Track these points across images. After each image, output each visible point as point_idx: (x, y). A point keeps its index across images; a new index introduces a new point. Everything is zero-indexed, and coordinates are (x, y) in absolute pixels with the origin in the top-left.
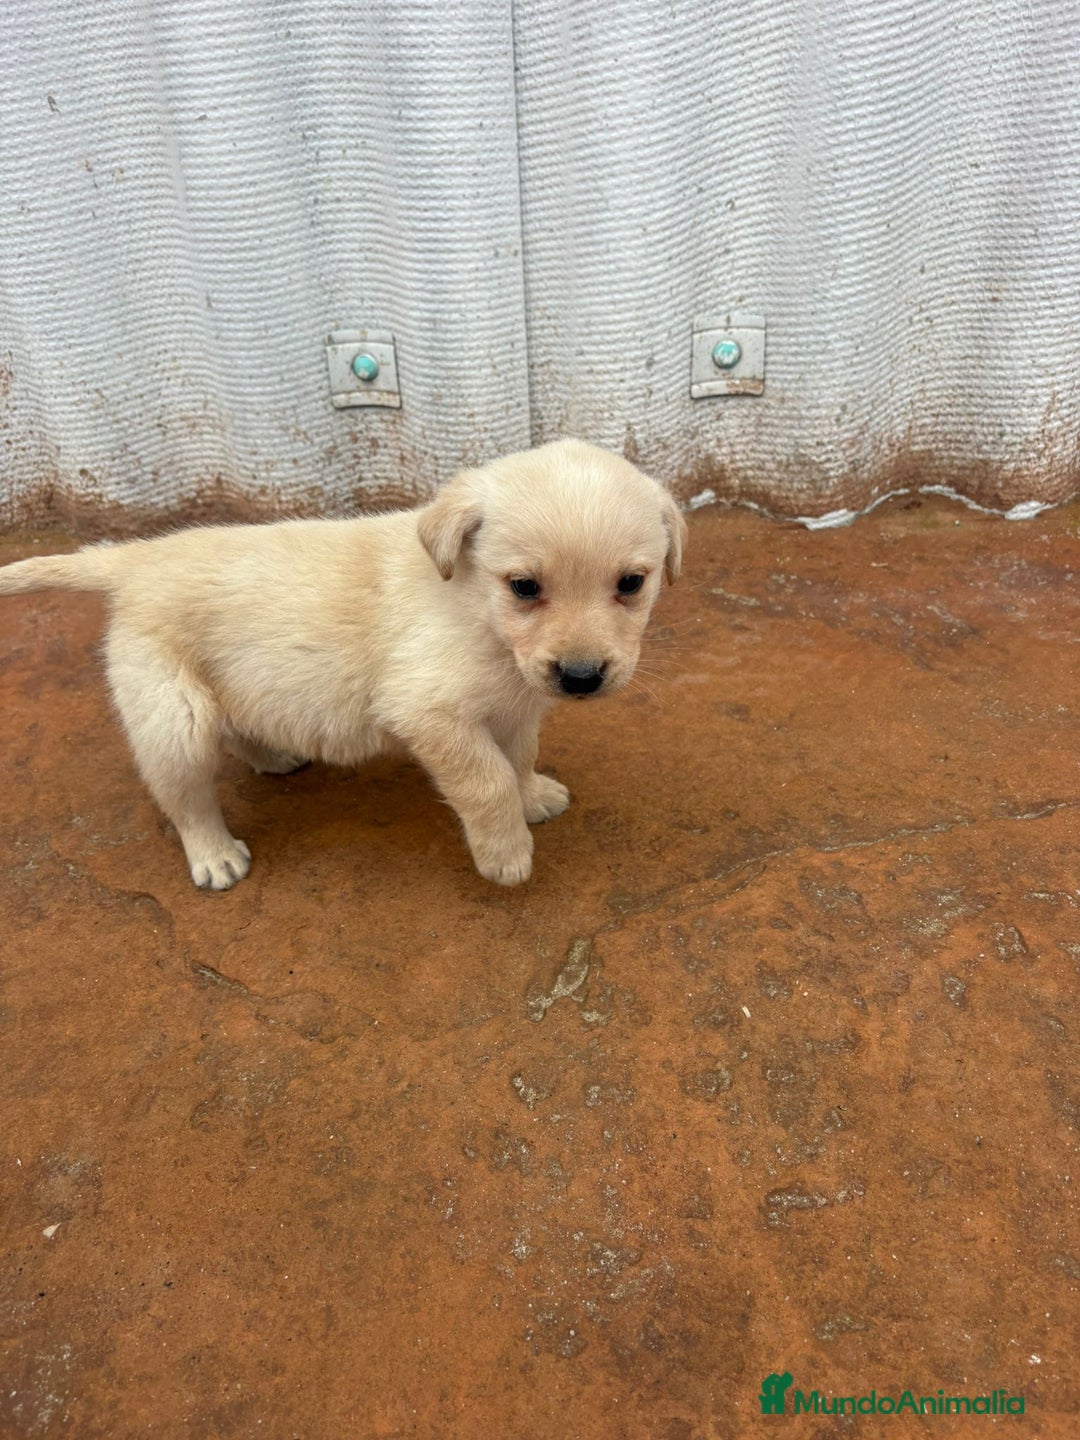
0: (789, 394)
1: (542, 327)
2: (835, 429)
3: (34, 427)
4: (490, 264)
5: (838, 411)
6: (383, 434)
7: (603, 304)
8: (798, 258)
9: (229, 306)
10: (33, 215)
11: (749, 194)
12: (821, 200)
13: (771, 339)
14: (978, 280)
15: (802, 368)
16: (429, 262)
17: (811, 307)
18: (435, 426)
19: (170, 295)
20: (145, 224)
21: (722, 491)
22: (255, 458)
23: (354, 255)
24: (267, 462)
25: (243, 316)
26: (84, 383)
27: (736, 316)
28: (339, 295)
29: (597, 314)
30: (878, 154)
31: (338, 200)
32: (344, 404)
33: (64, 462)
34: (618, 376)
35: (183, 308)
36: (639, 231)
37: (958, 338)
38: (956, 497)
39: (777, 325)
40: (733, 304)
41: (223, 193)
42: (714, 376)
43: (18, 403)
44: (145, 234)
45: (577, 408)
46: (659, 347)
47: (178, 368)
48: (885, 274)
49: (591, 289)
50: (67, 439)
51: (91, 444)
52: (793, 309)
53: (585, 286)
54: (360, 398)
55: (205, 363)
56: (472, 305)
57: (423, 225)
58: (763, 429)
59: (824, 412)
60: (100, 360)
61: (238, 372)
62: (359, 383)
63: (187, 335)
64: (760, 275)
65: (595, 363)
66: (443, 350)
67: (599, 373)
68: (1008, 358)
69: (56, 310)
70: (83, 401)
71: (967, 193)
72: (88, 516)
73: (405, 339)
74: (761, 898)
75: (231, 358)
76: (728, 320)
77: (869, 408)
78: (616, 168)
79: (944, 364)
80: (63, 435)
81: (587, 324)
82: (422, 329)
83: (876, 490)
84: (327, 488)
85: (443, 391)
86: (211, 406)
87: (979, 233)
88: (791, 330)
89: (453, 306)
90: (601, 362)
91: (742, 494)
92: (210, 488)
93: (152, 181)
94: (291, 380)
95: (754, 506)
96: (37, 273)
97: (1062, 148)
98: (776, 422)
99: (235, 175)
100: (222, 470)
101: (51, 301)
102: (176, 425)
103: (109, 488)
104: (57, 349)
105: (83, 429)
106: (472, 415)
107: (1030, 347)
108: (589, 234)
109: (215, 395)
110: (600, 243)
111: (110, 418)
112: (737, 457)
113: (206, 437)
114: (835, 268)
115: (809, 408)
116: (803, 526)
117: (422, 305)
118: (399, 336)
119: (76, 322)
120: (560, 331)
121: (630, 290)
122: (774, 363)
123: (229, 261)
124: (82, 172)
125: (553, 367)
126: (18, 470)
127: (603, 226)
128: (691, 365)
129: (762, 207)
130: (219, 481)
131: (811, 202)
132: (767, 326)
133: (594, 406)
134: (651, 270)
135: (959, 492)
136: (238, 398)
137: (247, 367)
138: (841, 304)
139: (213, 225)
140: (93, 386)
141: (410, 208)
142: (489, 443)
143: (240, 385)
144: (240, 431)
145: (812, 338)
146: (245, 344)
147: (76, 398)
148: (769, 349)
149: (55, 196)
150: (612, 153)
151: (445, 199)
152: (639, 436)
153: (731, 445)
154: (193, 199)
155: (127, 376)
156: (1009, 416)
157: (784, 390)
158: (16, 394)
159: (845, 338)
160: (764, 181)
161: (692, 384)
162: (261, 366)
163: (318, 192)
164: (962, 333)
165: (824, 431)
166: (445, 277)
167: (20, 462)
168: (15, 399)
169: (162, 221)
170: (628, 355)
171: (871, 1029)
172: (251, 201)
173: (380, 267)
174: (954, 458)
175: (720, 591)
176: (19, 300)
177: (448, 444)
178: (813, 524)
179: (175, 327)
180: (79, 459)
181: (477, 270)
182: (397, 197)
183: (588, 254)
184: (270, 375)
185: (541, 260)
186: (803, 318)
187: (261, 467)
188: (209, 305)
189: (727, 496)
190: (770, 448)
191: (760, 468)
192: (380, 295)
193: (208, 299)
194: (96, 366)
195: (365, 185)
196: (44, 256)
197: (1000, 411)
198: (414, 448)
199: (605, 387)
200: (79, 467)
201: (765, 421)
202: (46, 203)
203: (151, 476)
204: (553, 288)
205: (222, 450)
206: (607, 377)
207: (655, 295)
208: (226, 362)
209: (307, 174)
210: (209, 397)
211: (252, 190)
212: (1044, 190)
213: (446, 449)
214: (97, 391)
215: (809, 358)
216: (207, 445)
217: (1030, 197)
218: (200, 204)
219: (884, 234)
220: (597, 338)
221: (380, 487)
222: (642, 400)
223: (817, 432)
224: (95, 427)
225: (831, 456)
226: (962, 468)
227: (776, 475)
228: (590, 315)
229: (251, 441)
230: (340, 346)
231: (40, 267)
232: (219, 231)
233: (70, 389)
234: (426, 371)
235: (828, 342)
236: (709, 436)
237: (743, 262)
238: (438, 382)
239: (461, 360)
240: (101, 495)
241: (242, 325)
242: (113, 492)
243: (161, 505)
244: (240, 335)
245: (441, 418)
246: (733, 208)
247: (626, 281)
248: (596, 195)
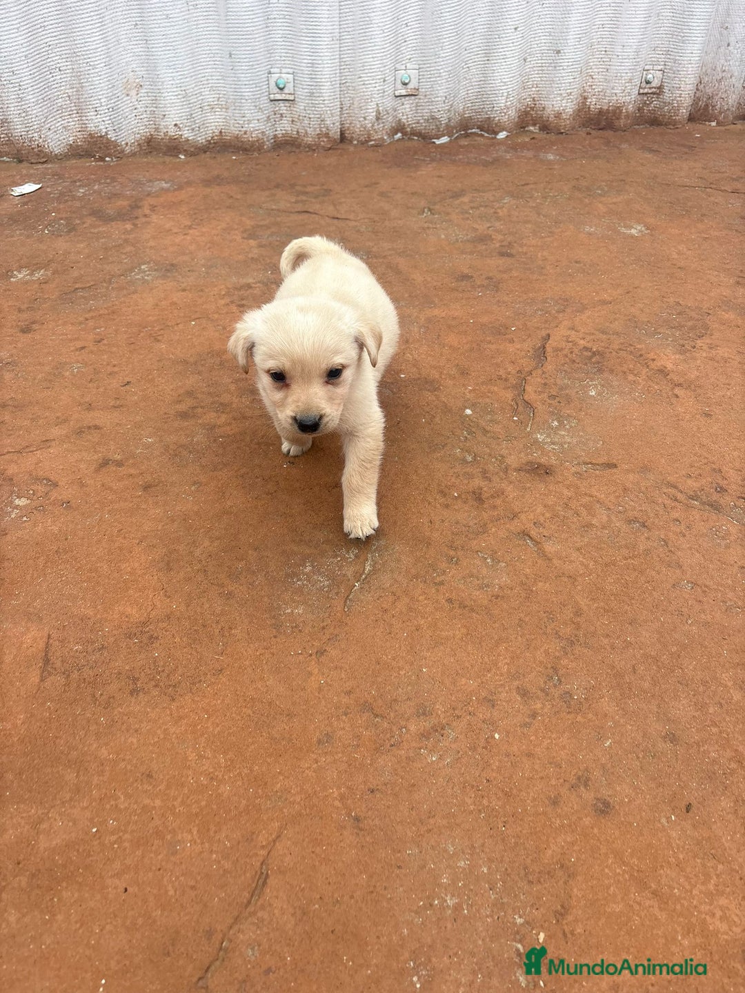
0: (428, 93)
1: (344, 69)
2: (443, 105)
3: (147, 109)
4: (331, 43)
5: (444, 98)
6: (285, 112)
7: (369, 58)
8: (430, 43)
9: (240, 56)
10: (171, 20)
11: (412, 21)
12: (437, 23)
13: (421, 73)
14: (482, 54)
15: (432, 83)
16: (312, 41)
17: (435, 61)
18: (311, 105)
19: (209, 54)
20: (203, 26)
21: (404, 134)
22: (244, 119)
23: (279, 39)
24: (248, 120)
25: (245, 60)
26: (181, 87)
27: (408, 65)
28: (273, 55)
29: (366, 62)
30: (453, 9)
31: (275, 18)
32: (272, 99)
33: (167, 121)
34: (374, 85)
35: (214, 59)
36: (382, 32)
37: (477, 74)
38: (480, 133)
39: (423, 68)
40: (407, 61)
41: (243, 14)
42: (401, 88)
43: (141, 99)
44: (202, 29)
45: (357, 99)
46: (387, 75)
47: (208, 84)
48: (456, 49)
49: (365, 53)
50: (170, 111)
51: (180, 113)
52: (429, 62)
53: (363, 52)
54: (278, 97)
55: (221, 81)
56: (326, 58)
57: (311, 27)
58: (418, 108)
59: (440, 99)
60: (186, 78)
61: (239, 83)
62: (278, 90)
63: (214, 70)
64: (416, 50)
65: (366, 81)
66: (315, 75)
67: (367, 84)
68: (494, 80)
69: (174, 57)
70: (179, 94)
71: (477, 24)
72: (175, 145)
73: (299, 72)
74: (465, 199)
75: (238, 77)
76: (406, 67)
77: (452, 98)
78: (375, 10)
79: (473, 84)
80: (168, 109)
81: (363, 66)
82: (308, 67)
83: (455, 131)
84: (267, 133)
85: (314, 91)
86: (221, 100)
87: (482, 37)
88: (428, 69)
89: (320, 58)
90: (368, 80)
91: (411, 134)
92: (216, 136)
93: (208, 9)
94: (260, 87)
95: (416, 138)
96: (169, 42)
97: (505, 10)
98: (423, 104)
99: (247, 7)
100: (223, 127)
101: (173, 53)
102: (206, 108)
103: (185, 132)
104: (172, 73)
105: (178, 106)
106: (324, 101)
107: (500, 76)
108: (365, 33)
109: (224, 94)
110: (369, 36)
111: (188, 102)
112: (409, 120)
113: (217, 113)
114: (442, 47)
115: (434, 98)
116: (434, 143)
117: (309, 58)
118: (295, 71)
119: (181, 62)
120: (351, 70)
121: (378, 53)
122: (422, 82)
123: (242, 39)
124: (185, 5)
125: (348, 84)
126: (138, 128)
127: (370, 30)
128: (395, 83)
129: (416, 26)
130: (221, 132)
131: (434, 24)
132: (420, 68)
133: (365, 98)
134: (385, 46)
135: (481, 131)
136: (239, 94)
137: (243, 81)
138: (445, 59)
139: (237, 25)
140: (183, 89)
141: (306, 21)
142: (329, 112)
143: (241, 88)
144: (238, 108)
145: (435, 72)
146: (245, 71)
147: (177, 93)
148: (420, 77)
149: (178, 13)
150: (374, 4)
151: (319, 18)
152: (381, 108)
153: (407, 115)
154: (230, 15)
155: (193, 86)
156: (495, 100)
157: (426, 92)
158: (142, 95)
159: (446, 72)
160: (417, 17)
161: (395, 90)
162: (249, 81)
163: (269, 15)
164: (479, 72)
165: (441, 106)
166: (317, 47)
167: (139, 125)
168: (141, 97)
169: (210, 25)
170: (377, 77)
171: (499, 211)
172: (251, 17)
173: (290, 44)
174: (478, 118)
175: (417, 157)
176: (159, 53)
177: (315, 112)
178: (438, 142)
179: (209, 67)
180: (175, 119)
181: (328, 44)
182: (300, 17)
183: (364, 40)
184: (252, 84)
185: (344, 43)
186: (432, 65)
187: (246, 123)
188: (230, 56)
189: (406, 135)
190: (421, 115)
191: (418, 123)
192: (288, 55)
193: (230, 55)
194: (185, 80)
195: (286, 13)
196: (172, 36)
197: (493, 99)
198: (299, 116)
199: (369, 90)
200: (174, 123)
201: (419, 104)
202: (175, 15)
203: (197, 129)
204: (349, 54)
205: (224, 119)
206: (370, 86)
207: (385, 56)
208: (236, 79)
209: (266, 8)
210: (221, 96)
211: (252, 13)
212: (501, 23)
213: (313, 114)
214: (185, 90)
215: (434, 79)
216: (217, 117)
217: (497, 25)
218: (233, 18)
219: (456, 35)
220: (367, 71)
221: (282, 134)
222: (382, 94)
223: (438, 107)
224: (182, 105)
225: (442, 115)
226: (482, 121)
227: (424, 124)
228: (364, 62)
229: (242, 112)
230: (273, 75)
231: (171, 40)
232: (239, 27)
233: (175, 90)
234: (308, 83)
235: (440, 73)
236: (400, 111)
237: (410, 46)
238: (313, 87)
239: (321, 79)
240: (181, 135)
241: (244, 64)
242: (187, 134)
243: (200, 142)
244: (243, 68)
245: (313, 102)
246: (407, 26)
247: (377, 50)
248: (367, 19)
